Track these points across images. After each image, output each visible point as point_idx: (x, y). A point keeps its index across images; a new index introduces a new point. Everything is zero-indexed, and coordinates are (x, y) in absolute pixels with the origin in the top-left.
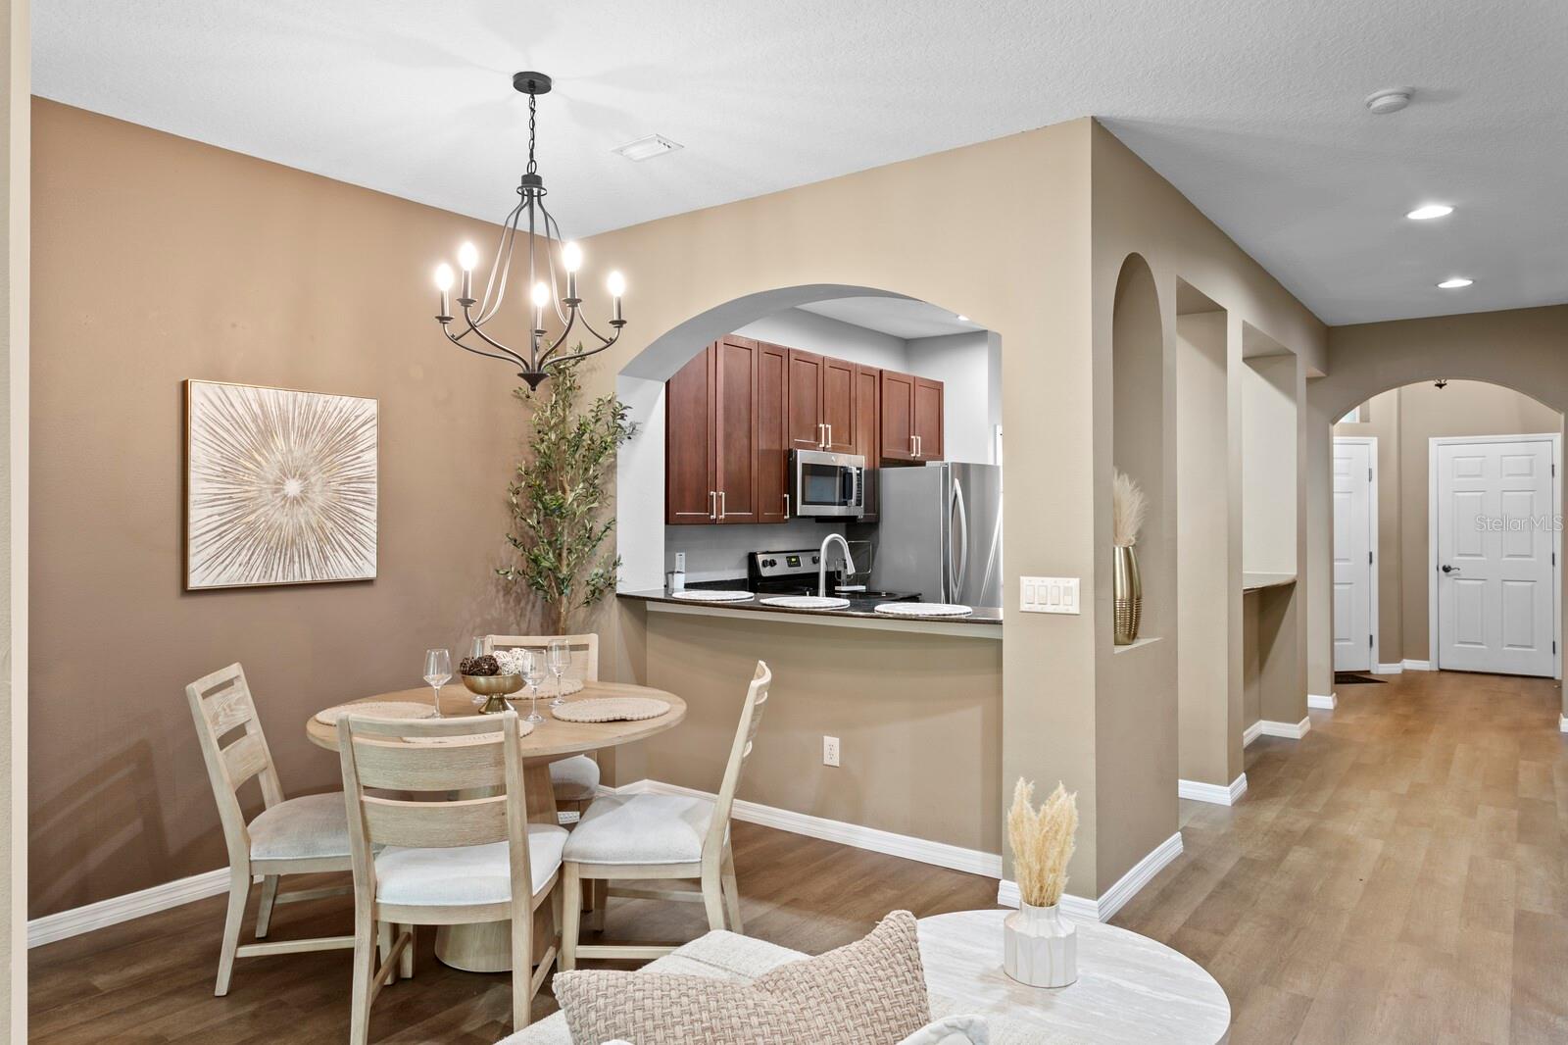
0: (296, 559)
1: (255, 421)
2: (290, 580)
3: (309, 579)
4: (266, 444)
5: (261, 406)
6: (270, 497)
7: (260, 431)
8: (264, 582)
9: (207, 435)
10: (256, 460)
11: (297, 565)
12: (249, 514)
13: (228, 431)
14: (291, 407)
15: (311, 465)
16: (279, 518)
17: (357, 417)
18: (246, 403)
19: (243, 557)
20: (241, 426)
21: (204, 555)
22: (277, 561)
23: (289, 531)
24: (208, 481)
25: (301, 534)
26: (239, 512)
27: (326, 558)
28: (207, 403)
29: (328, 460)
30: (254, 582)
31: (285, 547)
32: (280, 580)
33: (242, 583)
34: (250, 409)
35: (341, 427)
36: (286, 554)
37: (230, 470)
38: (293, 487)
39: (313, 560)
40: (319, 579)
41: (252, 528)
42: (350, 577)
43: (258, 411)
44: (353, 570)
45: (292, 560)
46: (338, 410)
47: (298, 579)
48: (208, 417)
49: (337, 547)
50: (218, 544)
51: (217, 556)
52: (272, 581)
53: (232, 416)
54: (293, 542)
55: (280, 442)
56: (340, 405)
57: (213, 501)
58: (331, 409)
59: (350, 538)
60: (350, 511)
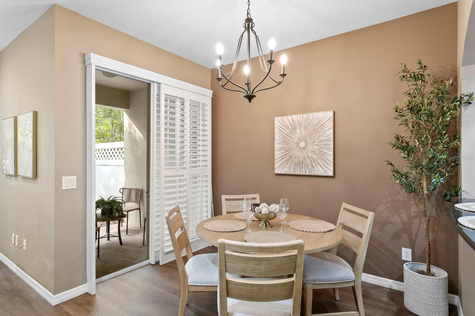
0: (304, 167)
1: (291, 125)
2: (302, 173)
3: (308, 174)
4: (294, 132)
5: (293, 121)
6: (296, 148)
7: (292, 128)
8: (294, 173)
9: (278, 131)
10: (291, 137)
11: (304, 169)
12: (289, 153)
13: (284, 129)
14: (301, 119)
15: (308, 137)
16: (298, 154)
17: (324, 119)
18: (288, 121)
19: (288, 166)
20: (287, 127)
21: (278, 165)
22: (298, 167)
23: (301, 158)
24: (279, 144)
25: (305, 159)
26: (287, 153)
27: (313, 167)
28: (278, 122)
29: (314, 135)
30: (291, 173)
31: (300, 164)
32: (299, 173)
33: (288, 173)
34: (290, 122)
35: (318, 123)
36: (300, 165)
37: (285, 141)
38: (302, 144)
39: (309, 167)
40: (311, 174)
41: (291, 157)
42: (322, 174)
43: (292, 122)
44: (323, 172)
45: (302, 167)
46: (317, 117)
47: (304, 174)
48: (279, 126)
49: (317, 164)
50: (281, 162)
51: (281, 165)
52: (296, 173)
53: (285, 125)
54: (303, 161)
55: (298, 131)
56: (318, 116)
57: (280, 149)
58: (315, 118)
59: (321, 160)
60: (322, 151)
